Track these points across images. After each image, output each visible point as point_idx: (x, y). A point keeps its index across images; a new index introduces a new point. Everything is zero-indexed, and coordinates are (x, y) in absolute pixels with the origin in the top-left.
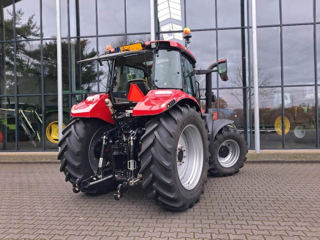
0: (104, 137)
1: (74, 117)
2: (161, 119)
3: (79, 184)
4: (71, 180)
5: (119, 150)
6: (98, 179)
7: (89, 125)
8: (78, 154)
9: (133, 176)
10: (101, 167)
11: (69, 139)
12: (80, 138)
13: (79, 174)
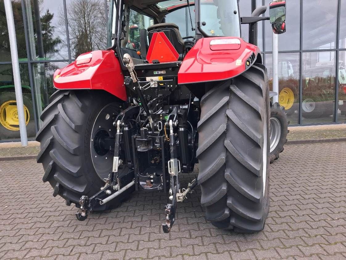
0: (119, 122)
1: (60, 90)
2: (232, 88)
3: (86, 206)
4: (65, 194)
5: (147, 143)
6: (113, 191)
7: (87, 103)
8: (75, 153)
9: (178, 185)
10: (117, 171)
11: (55, 128)
12: (76, 126)
13: (80, 184)
